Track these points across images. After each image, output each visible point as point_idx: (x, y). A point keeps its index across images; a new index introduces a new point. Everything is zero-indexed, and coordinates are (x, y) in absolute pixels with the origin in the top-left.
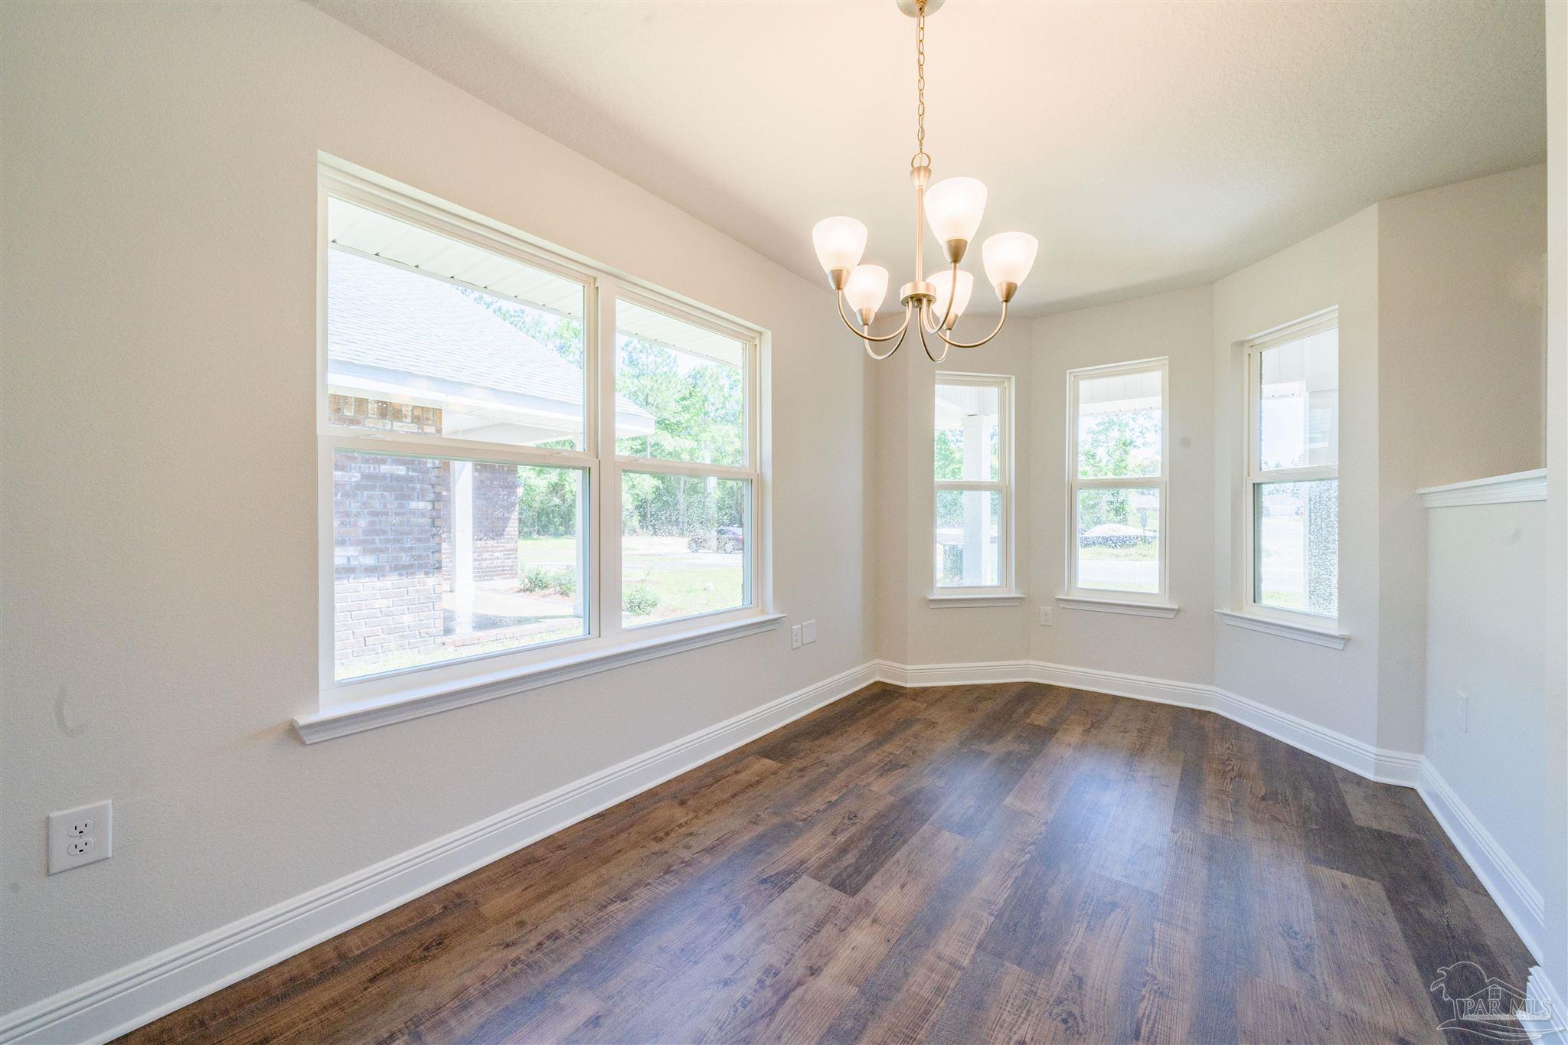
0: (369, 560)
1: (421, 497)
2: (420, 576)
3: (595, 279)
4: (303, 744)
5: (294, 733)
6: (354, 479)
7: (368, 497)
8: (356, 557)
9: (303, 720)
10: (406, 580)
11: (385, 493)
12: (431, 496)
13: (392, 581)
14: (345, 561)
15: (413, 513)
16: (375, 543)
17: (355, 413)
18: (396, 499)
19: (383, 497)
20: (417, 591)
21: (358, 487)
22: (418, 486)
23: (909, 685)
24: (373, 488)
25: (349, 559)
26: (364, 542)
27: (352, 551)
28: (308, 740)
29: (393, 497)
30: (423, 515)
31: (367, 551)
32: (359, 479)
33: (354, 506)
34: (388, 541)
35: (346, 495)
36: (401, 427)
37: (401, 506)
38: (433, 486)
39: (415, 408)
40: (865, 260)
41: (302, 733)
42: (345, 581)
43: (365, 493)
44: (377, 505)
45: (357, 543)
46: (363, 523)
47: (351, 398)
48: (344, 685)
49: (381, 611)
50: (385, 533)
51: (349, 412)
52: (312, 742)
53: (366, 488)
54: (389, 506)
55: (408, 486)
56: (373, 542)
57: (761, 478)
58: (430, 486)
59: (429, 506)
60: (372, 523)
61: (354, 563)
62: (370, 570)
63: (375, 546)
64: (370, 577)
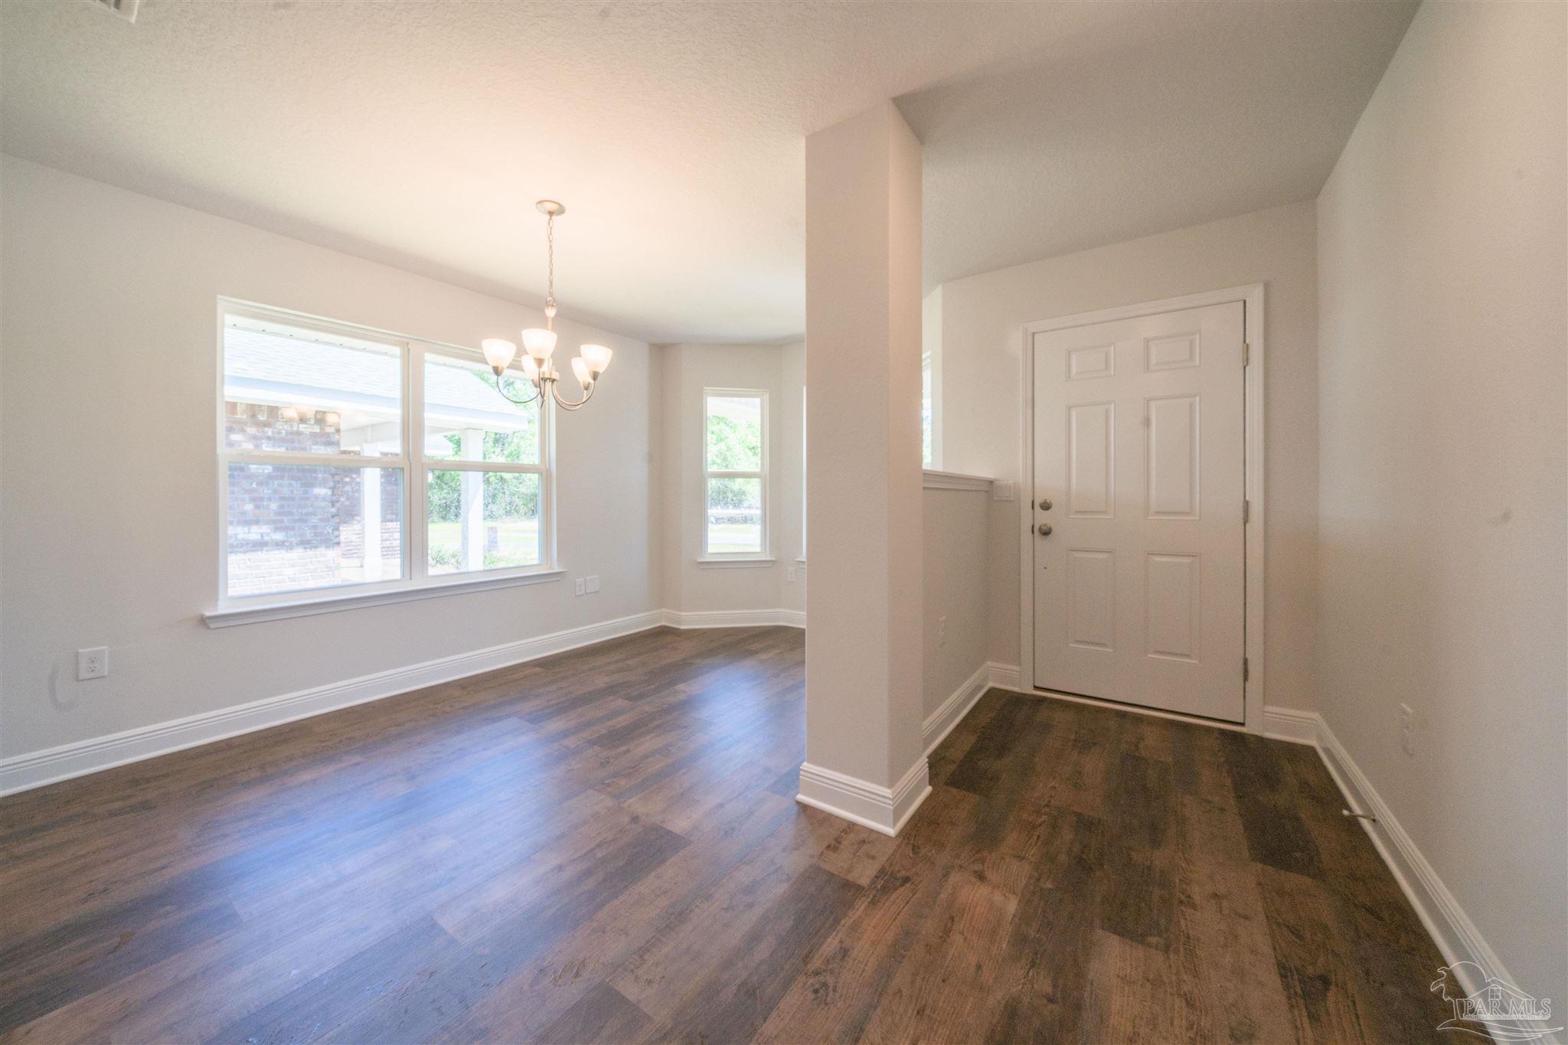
0: (279, 536)
1: (323, 484)
2: (322, 550)
3: (408, 344)
4: (209, 628)
5: (204, 621)
6: (266, 471)
7: (278, 485)
8: (268, 534)
9: (208, 613)
10: (310, 552)
11: (292, 482)
12: (331, 484)
13: (298, 553)
14: (259, 537)
15: (316, 497)
16: (284, 522)
17: (268, 417)
18: (301, 487)
19: (290, 485)
20: (319, 562)
21: (270, 477)
22: (320, 476)
23: (682, 627)
24: (282, 478)
25: (262, 536)
26: (274, 522)
27: (265, 529)
28: (212, 626)
29: (299, 485)
30: (324, 499)
31: (277, 529)
32: (271, 471)
33: (266, 492)
34: (295, 521)
35: (260, 483)
36: (305, 428)
37: (305, 492)
38: (333, 475)
39: (317, 412)
40: (508, 367)
41: (207, 621)
42: (260, 553)
43: (276, 482)
44: (286, 491)
45: (268, 522)
46: (274, 506)
47: (264, 406)
48: (232, 598)
49: (289, 578)
50: (292, 514)
51: (262, 417)
52: (214, 627)
53: (277, 478)
54: (295, 492)
55: (311, 476)
56: (282, 521)
57: (548, 471)
58: (330, 476)
59: (329, 492)
60: (282, 506)
61: (266, 538)
62: (279, 545)
63: (284, 525)
64: (279, 549)
